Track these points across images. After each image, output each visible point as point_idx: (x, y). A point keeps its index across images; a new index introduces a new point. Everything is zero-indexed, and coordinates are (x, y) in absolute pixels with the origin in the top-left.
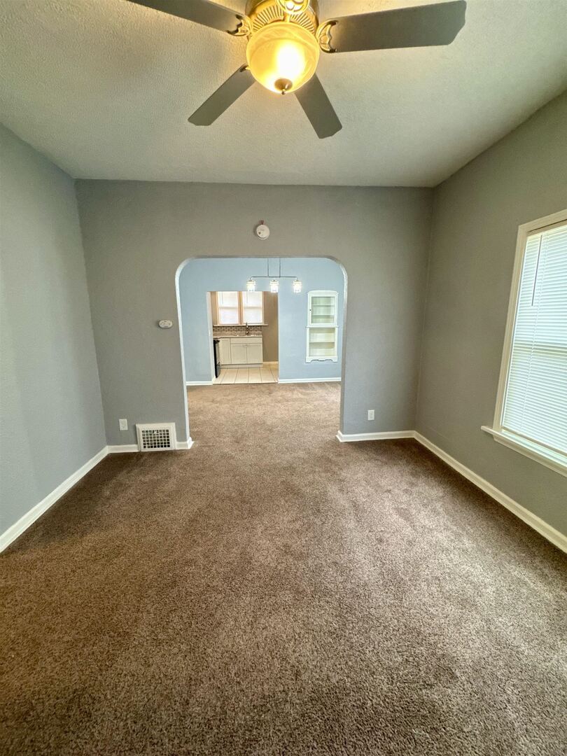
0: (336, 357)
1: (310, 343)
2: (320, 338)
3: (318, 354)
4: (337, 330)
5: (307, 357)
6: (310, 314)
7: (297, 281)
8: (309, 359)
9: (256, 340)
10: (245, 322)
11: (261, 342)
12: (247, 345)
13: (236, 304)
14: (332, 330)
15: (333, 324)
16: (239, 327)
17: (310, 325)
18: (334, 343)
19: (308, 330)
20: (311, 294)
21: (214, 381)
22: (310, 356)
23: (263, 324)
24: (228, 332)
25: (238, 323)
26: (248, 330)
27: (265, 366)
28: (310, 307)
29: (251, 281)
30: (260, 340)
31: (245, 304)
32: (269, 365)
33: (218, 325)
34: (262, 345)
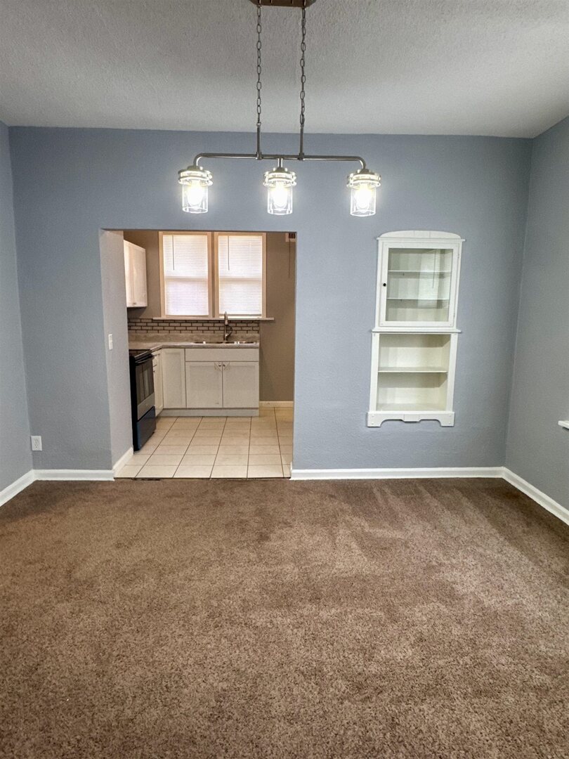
0: (451, 412)
1: (382, 376)
2: (408, 359)
3: (398, 401)
4: (454, 340)
5: (372, 412)
6: (382, 296)
7: (364, 171)
8: (375, 416)
9: (246, 356)
10: (222, 311)
11: (257, 358)
12: (223, 366)
13: (204, 272)
14: (437, 340)
15: (448, 325)
16: (208, 321)
17: (383, 325)
18: (445, 375)
19: (376, 339)
20: (390, 240)
21: (125, 465)
22: (378, 407)
23: (265, 318)
24: (183, 334)
25: (207, 314)
26: (228, 329)
27: (263, 413)
28: (383, 274)
29: (194, 167)
30: (254, 354)
31: (222, 271)
32: (275, 409)
33: (163, 317)
34: (257, 364)
